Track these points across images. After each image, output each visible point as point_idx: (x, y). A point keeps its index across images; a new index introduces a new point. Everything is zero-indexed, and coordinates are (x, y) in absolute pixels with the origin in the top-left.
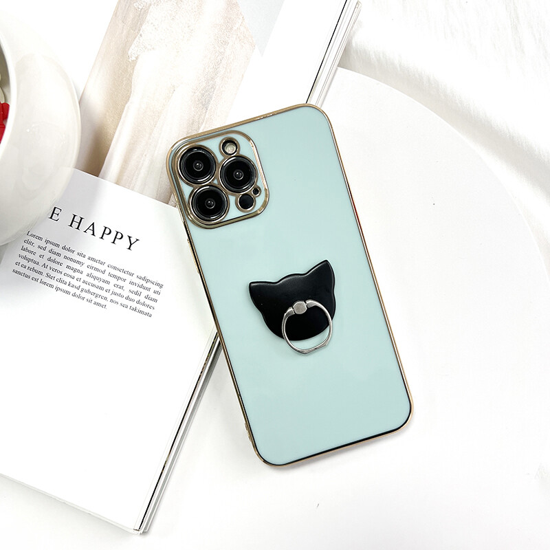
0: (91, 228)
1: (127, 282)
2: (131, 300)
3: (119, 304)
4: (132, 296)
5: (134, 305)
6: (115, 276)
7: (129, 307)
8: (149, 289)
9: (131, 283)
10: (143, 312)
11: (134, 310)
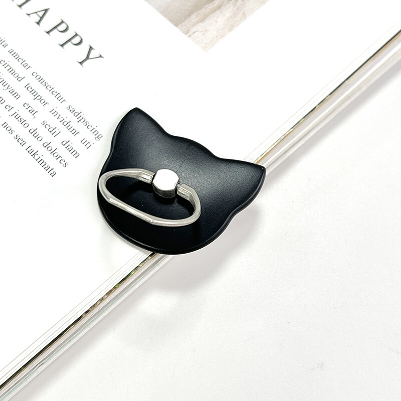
0: (41, 14)
1: (48, 108)
2: (37, 137)
3: (14, 134)
4: (43, 132)
5: (36, 146)
6: (33, 92)
7: (26, 146)
8: (75, 133)
9: (52, 112)
10: (44, 164)
11: (32, 154)
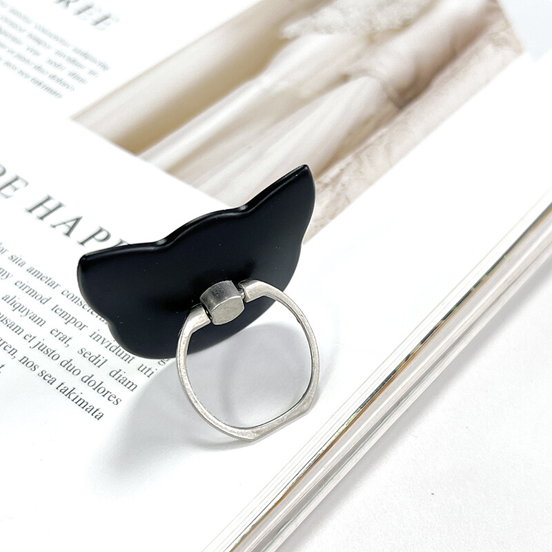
0: (71, 224)
1: (87, 332)
2: (72, 370)
3: (38, 371)
6: (64, 315)
7: (56, 384)
8: (129, 359)
9: (94, 336)
10: (85, 404)
11: (66, 393)
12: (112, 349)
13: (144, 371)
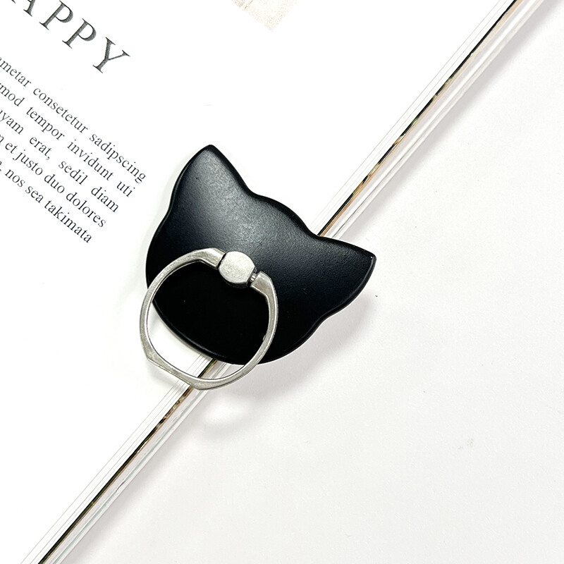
1: (64, 142)
2: (56, 186)
3: (25, 187)
4: (63, 178)
5: (59, 200)
6: (40, 120)
7: (44, 202)
8: (108, 175)
9: (71, 148)
10: (73, 225)
11: (54, 212)
12: (91, 163)
13: (123, 189)
